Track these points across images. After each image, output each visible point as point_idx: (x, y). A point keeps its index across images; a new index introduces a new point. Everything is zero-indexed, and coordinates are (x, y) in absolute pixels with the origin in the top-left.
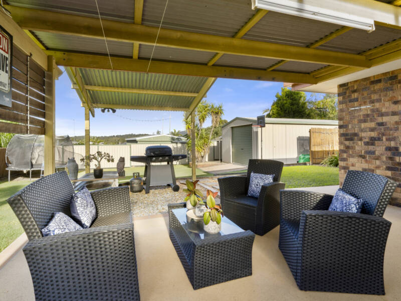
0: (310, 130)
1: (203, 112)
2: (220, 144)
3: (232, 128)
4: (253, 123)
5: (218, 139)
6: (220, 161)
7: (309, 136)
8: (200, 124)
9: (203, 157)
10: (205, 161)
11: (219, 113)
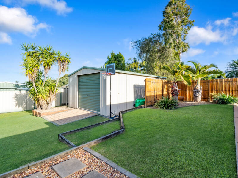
0: (145, 79)
1: (49, 59)
2: (67, 91)
3: (79, 76)
4: (101, 72)
5: (65, 86)
6: (66, 106)
7: (144, 84)
8: (45, 71)
9: (48, 104)
10: (51, 108)
11: (66, 61)
